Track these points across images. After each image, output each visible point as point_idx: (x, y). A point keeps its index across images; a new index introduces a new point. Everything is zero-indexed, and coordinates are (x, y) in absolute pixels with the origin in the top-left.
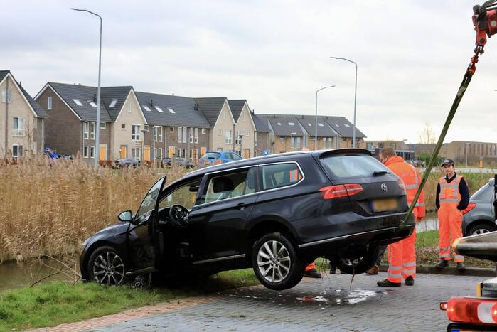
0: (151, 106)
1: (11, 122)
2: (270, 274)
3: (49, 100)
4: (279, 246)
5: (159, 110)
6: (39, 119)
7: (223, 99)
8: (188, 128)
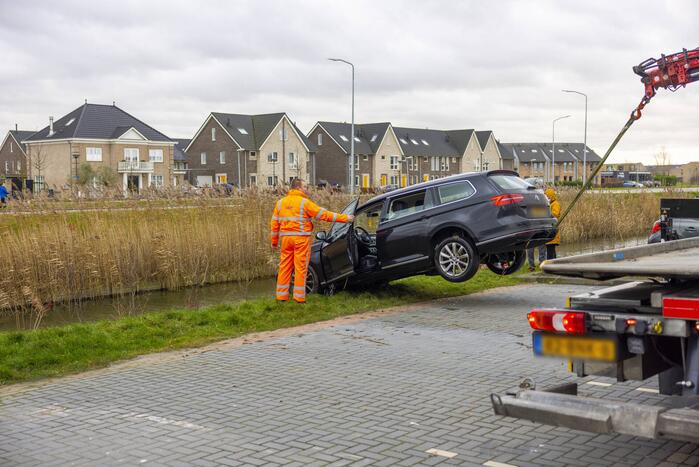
0: (407, 139)
1: (287, 157)
3: (320, 136)
4: (458, 247)
5: (414, 142)
6: (311, 154)
7: (470, 132)
8: (440, 158)
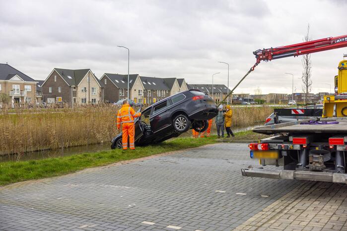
0: (146, 82)
1: (91, 89)
2: (180, 128)
3: (106, 80)
4: (182, 119)
5: (149, 83)
6: (102, 88)
7: (175, 78)
8: (161, 91)
